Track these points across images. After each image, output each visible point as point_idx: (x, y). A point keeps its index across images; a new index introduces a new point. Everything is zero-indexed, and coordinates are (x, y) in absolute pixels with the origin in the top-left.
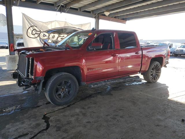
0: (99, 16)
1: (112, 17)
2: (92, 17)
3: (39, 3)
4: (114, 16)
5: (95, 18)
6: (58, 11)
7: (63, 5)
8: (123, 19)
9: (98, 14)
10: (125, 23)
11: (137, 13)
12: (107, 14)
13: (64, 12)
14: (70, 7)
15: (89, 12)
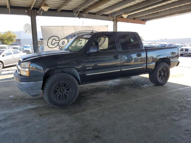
0: (117, 18)
1: (131, 19)
2: (110, 20)
3: (60, 11)
4: (133, 18)
5: (113, 20)
6: (77, 17)
7: (81, 10)
8: (143, 20)
9: (116, 17)
10: (145, 24)
11: (157, 13)
12: (125, 16)
13: (83, 17)
14: (88, 12)
15: (107, 15)
